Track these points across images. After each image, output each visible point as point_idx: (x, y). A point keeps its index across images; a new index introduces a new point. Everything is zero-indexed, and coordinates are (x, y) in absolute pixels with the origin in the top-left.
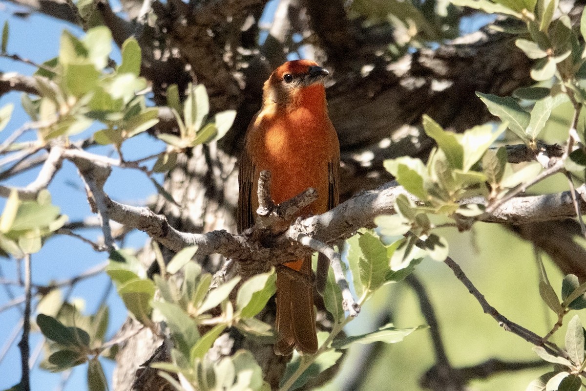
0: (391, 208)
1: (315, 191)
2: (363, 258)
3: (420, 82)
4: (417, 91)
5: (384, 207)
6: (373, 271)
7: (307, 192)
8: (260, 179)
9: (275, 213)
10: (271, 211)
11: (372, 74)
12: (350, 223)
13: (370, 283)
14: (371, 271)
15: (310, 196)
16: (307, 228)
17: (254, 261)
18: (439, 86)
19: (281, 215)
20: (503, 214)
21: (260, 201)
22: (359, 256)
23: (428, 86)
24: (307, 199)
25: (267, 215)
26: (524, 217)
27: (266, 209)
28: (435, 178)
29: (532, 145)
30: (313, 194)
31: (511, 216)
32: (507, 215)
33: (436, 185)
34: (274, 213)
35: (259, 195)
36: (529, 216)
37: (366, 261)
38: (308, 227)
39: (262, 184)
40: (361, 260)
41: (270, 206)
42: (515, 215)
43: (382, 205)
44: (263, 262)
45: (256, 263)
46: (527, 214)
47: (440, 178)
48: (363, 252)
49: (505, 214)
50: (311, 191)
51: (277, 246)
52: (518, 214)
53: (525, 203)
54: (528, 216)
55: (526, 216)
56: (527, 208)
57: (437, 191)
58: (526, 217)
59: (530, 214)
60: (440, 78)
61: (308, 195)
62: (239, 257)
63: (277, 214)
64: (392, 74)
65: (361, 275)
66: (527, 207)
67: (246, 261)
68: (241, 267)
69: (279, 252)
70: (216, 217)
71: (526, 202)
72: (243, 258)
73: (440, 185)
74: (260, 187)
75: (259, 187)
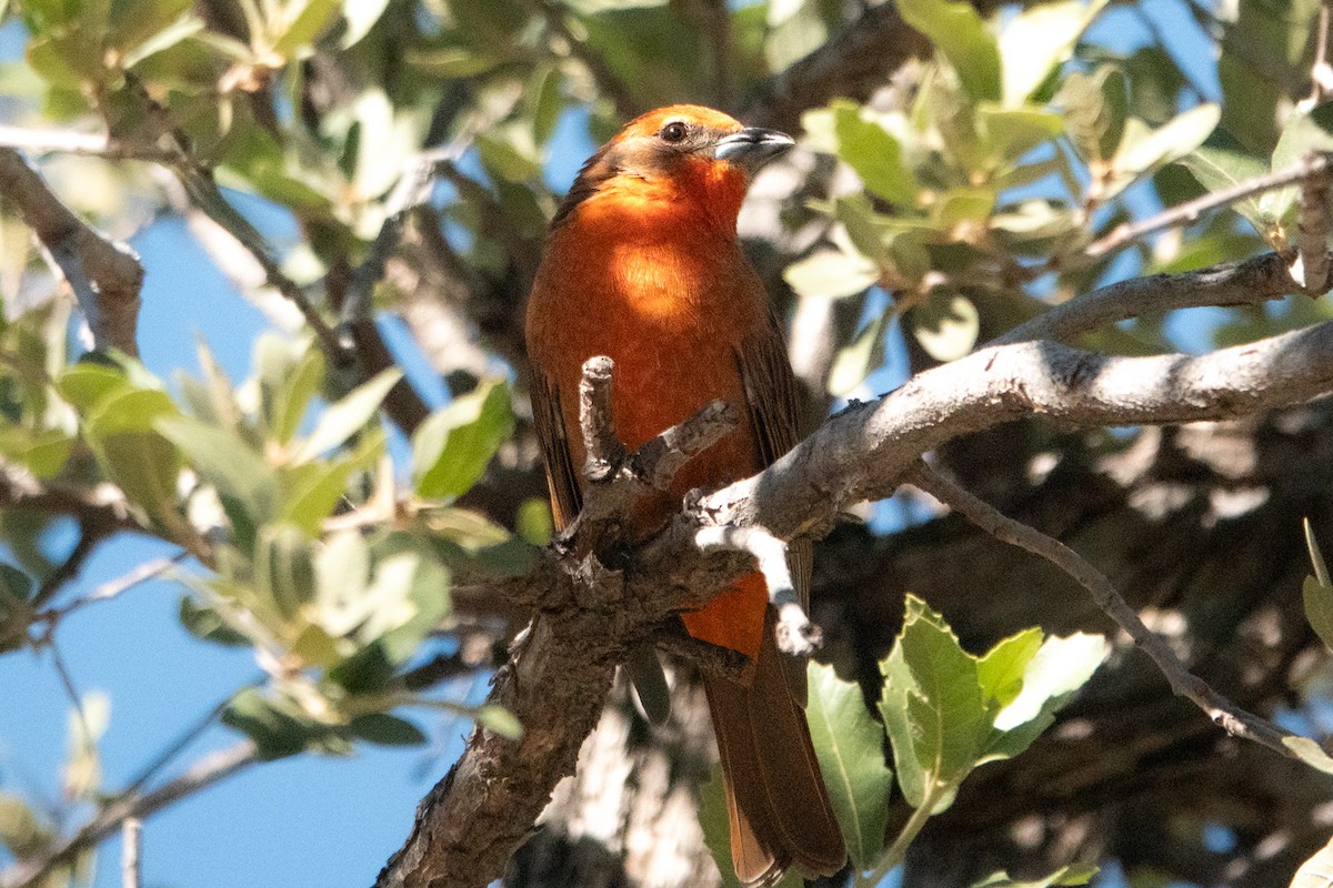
0: (919, 427)
1: (727, 407)
2: (917, 694)
3: (1179, 497)
4: (1174, 517)
5: (902, 428)
6: (945, 728)
7: (709, 410)
8: (583, 381)
9: (627, 471)
10: (616, 467)
11: (1053, 477)
12: (823, 489)
13: (938, 760)
14: (940, 726)
15: (714, 419)
16: (717, 515)
17: (583, 610)
18: (1231, 505)
19: (643, 477)
20: (1193, 393)
21: (589, 441)
22: (907, 689)
23: (1201, 505)
24: (707, 428)
25: (609, 478)
26: (1247, 393)
27: (603, 461)
28: (935, 140)
29: (1277, 238)
30: (723, 412)
31: (1214, 396)
32: (1204, 395)
33: (935, 157)
34: (625, 470)
35: (583, 426)
36: (1260, 389)
37: (925, 699)
38: (718, 511)
39: (588, 394)
40: (913, 700)
41: (614, 453)
42: (1223, 389)
43: (897, 423)
44: (605, 613)
45: (589, 617)
46: (1253, 384)
47: (947, 137)
48: (916, 678)
49: (1200, 391)
50: (718, 406)
51: (643, 570)
52: (1230, 388)
53: (1248, 356)
54: (1255, 390)
55: (1252, 389)
56: (1253, 368)
57: (939, 173)
58: (1253, 394)
59: (1263, 383)
60: (1232, 485)
61: (709, 417)
62: (542, 598)
63: (633, 472)
64: (1106, 481)
65: (914, 740)
66: (1254, 364)
67: (562, 611)
68: (552, 634)
69: (648, 586)
70: (655, 835)
71: (1251, 352)
72: (553, 605)
73: (948, 159)
74: (586, 404)
75: (582, 403)
